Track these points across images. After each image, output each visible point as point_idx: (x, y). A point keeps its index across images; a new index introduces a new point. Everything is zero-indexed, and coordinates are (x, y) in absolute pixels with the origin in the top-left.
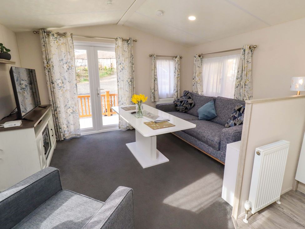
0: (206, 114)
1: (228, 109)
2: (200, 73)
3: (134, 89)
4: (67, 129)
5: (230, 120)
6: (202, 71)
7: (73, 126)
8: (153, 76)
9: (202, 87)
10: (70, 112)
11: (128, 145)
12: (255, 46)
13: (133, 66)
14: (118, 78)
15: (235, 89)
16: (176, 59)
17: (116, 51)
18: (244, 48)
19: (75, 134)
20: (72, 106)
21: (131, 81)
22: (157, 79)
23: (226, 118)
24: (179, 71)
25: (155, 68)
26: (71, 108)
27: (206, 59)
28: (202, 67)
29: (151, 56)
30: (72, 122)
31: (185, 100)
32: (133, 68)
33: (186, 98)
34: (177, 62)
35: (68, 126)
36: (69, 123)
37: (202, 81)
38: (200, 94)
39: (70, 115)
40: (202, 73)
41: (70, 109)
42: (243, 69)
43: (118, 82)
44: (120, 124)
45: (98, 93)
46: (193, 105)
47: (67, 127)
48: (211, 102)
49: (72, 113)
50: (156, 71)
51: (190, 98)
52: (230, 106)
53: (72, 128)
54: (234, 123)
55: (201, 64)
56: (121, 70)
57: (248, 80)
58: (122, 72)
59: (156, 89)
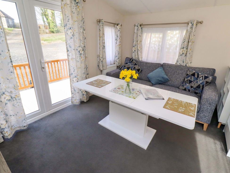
0: (160, 79)
1: (179, 74)
2: (141, 41)
3: (87, 59)
4: (7, 126)
5: (186, 83)
6: (142, 39)
7: (13, 117)
8: (101, 44)
9: (142, 53)
10: (6, 99)
11: (101, 123)
12: (202, 21)
13: (85, 32)
14: (68, 46)
15: (179, 56)
16: (118, 27)
17: (62, 10)
18: (193, 23)
19: (20, 127)
20: (9, 91)
21: (83, 50)
22: (105, 46)
23: (178, 81)
24: (120, 38)
25: (104, 35)
26: (5, 93)
27: (146, 29)
28: (142, 35)
29: (99, 21)
30: (11, 113)
31: (131, 66)
32: (85, 35)
33: (132, 65)
34: (119, 29)
35: (7, 120)
36: (7, 115)
37: (142, 49)
38: (140, 60)
39: (6, 104)
40: (142, 41)
41: (4, 96)
42: (190, 40)
43: (68, 51)
44: (73, 99)
45: (42, 67)
46: (140, 71)
47: (7, 122)
48: (160, 68)
49: (9, 100)
50: (104, 38)
51: (136, 64)
52: (180, 71)
53: (13, 120)
54: (191, 86)
55: (141, 33)
56: (72, 36)
57: (191, 50)
58: (72, 39)
59: (104, 57)
